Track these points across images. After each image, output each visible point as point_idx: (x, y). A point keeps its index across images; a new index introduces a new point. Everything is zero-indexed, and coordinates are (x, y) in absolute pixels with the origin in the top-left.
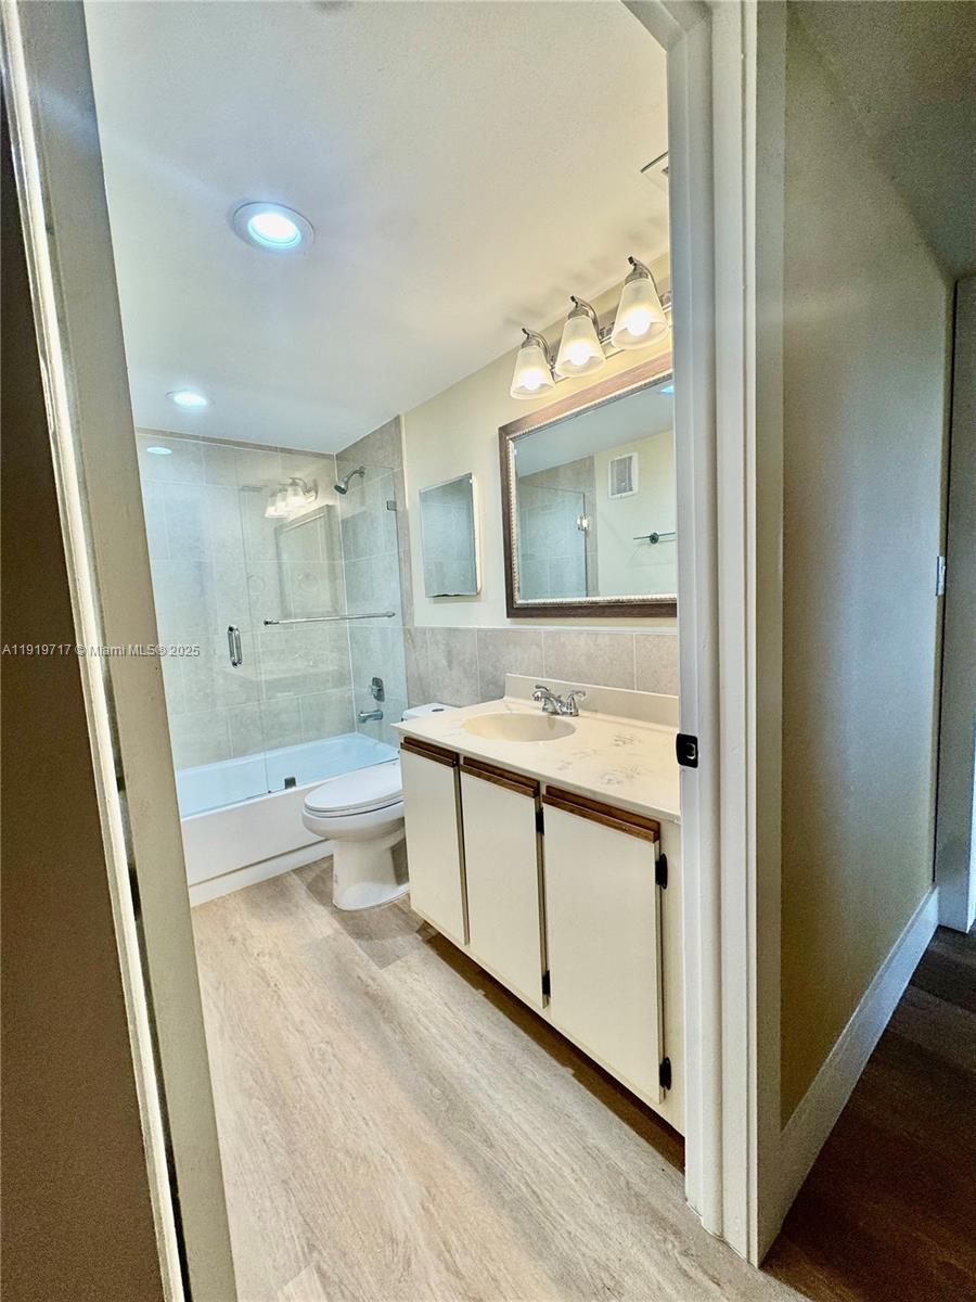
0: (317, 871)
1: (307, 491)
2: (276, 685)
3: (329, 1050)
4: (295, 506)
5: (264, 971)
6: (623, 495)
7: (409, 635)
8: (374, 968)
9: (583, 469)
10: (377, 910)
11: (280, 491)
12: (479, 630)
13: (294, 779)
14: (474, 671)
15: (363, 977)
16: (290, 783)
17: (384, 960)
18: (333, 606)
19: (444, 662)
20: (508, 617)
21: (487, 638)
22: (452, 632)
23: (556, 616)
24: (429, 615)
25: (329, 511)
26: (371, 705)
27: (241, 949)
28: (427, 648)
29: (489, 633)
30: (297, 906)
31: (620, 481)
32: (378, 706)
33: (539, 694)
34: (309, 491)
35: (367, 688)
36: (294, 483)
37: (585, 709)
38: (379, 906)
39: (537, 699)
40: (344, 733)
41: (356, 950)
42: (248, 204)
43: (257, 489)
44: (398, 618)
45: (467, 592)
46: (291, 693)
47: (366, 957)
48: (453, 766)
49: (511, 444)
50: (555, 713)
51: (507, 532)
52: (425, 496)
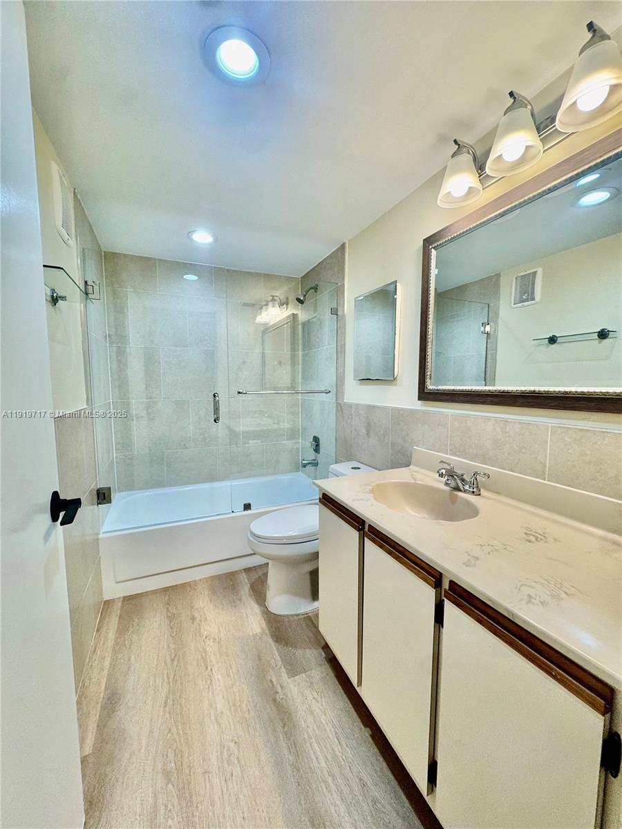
0: (260, 573)
1: (281, 304)
2: (248, 435)
3: (236, 752)
4: (274, 315)
5: (206, 652)
6: (525, 304)
7: (340, 407)
8: (284, 675)
9: (491, 284)
10: (296, 618)
11: (265, 305)
12: (393, 409)
13: (250, 505)
14: (387, 441)
15: (274, 680)
16: (247, 507)
17: (294, 669)
18: (291, 384)
19: (364, 431)
20: (419, 400)
21: (398, 416)
22: (371, 408)
23: (463, 402)
24: (357, 394)
25: (294, 318)
26: (311, 455)
27: (197, 629)
28: (352, 418)
29: (401, 412)
30: (240, 600)
31: (523, 292)
32: (316, 457)
33: (444, 471)
34: (282, 305)
35: (309, 443)
36: (273, 300)
37: (486, 490)
38: (298, 615)
39: (441, 475)
40: (290, 472)
41: (273, 651)
42: (219, 28)
43: (253, 305)
44: (332, 395)
45: (387, 378)
46: (259, 441)
47: (280, 663)
48: (359, 530)
49: (434, 252)
50: (457, 489)
51: (424, 328)
52: (358, 303)
